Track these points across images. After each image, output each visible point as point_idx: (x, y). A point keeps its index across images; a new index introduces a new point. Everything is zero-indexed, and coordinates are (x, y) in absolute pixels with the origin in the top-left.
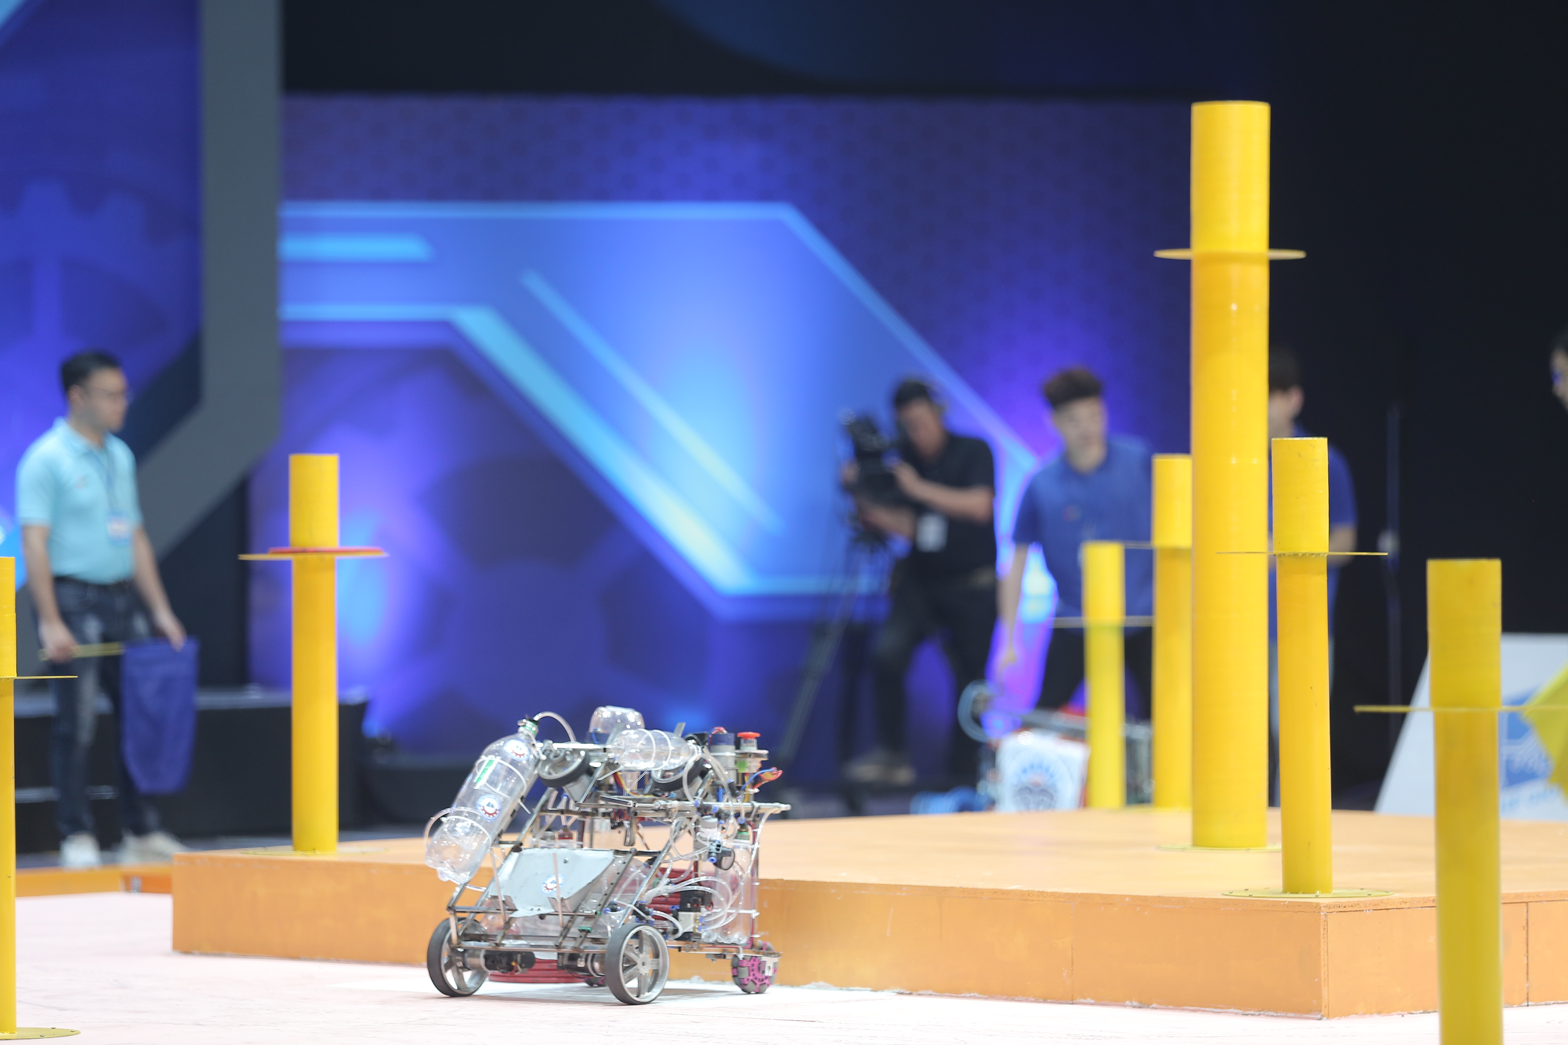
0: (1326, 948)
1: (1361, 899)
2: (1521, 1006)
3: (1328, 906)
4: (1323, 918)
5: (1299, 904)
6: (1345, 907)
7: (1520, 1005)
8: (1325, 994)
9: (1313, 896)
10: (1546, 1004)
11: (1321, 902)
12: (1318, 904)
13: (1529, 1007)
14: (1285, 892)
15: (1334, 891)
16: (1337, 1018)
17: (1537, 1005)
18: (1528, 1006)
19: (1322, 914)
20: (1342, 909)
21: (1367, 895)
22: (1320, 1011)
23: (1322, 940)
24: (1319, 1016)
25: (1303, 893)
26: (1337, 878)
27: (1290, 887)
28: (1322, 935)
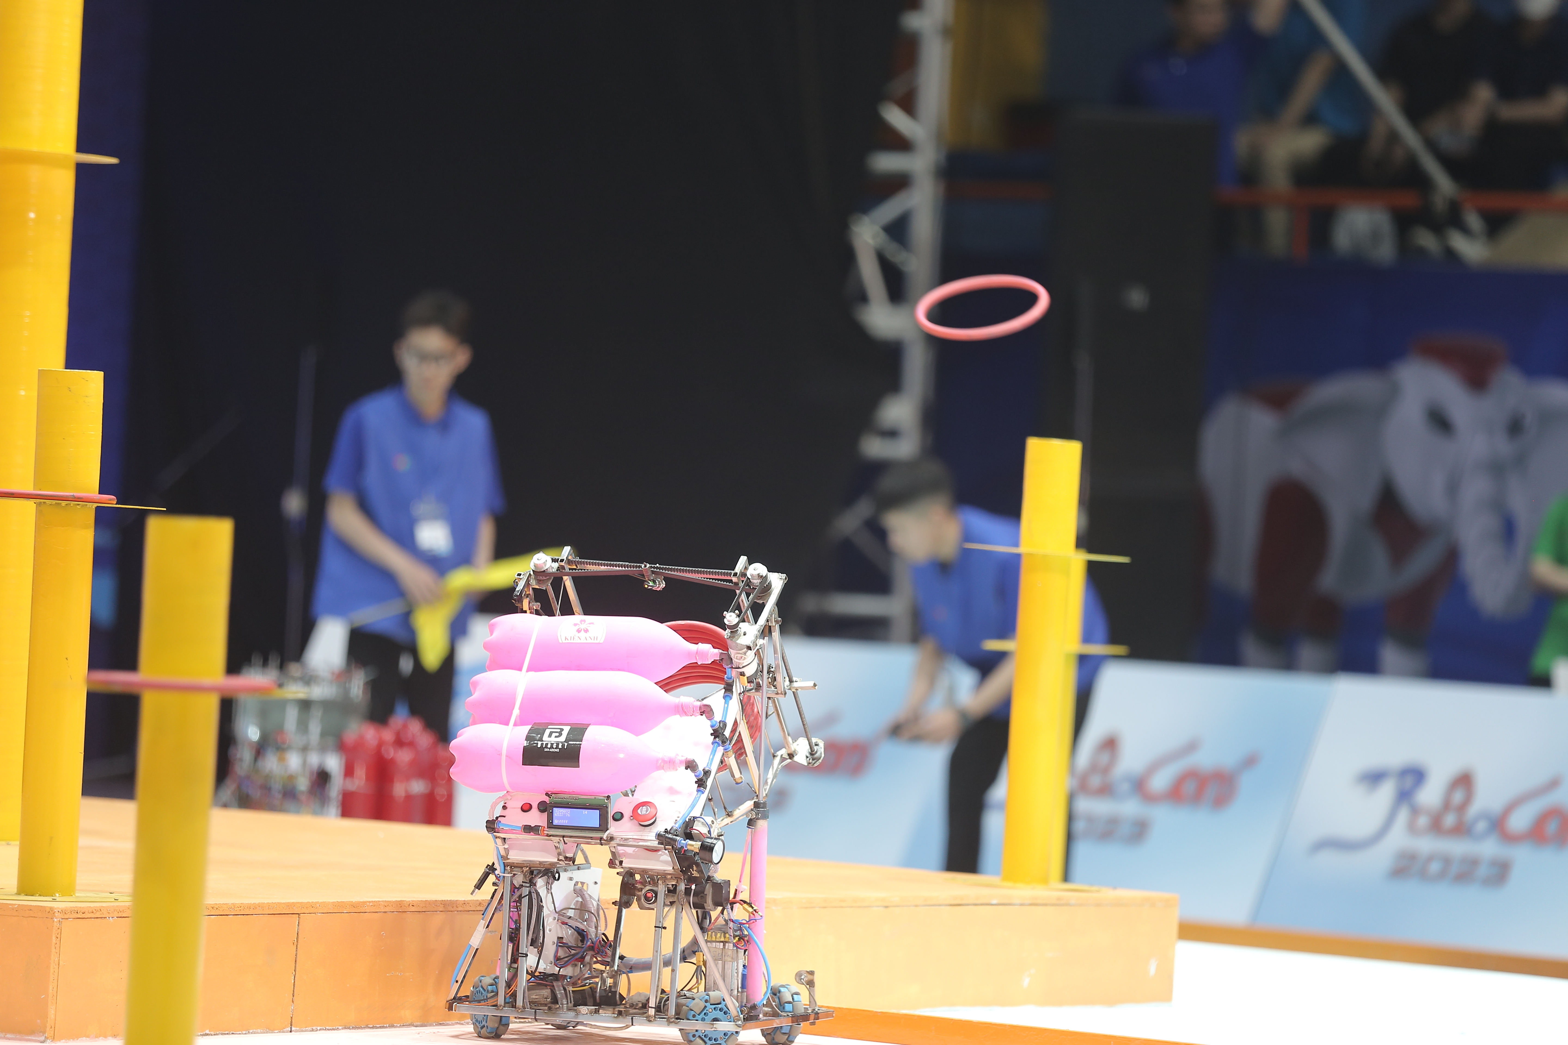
0: (57, 959)
1: (104, 905)
2: (283, 1032)
3: (63, 912)
4: (56, 925)
5: (30, 908)
6: (83, 913)
7: (281, 1031)
8: (51, 1012)
9: (50, 899)
10: (313, 1030)
11: (56, 907)
12: (51, 909)
13: (293, 1033)
14: (18, 894)
15: (77, 895)
16: (64, 1041)
17: (302, 1031)
18: (291, 1032)
19: (56, 920)
20: (80, 915)
21: (113, 900)
22: (44, 1033)
23: (53, 950)
24: (43, 1038)
25: (40, 895)
26: (81, 879)
27: (25, 887)
28: (53, 944)
